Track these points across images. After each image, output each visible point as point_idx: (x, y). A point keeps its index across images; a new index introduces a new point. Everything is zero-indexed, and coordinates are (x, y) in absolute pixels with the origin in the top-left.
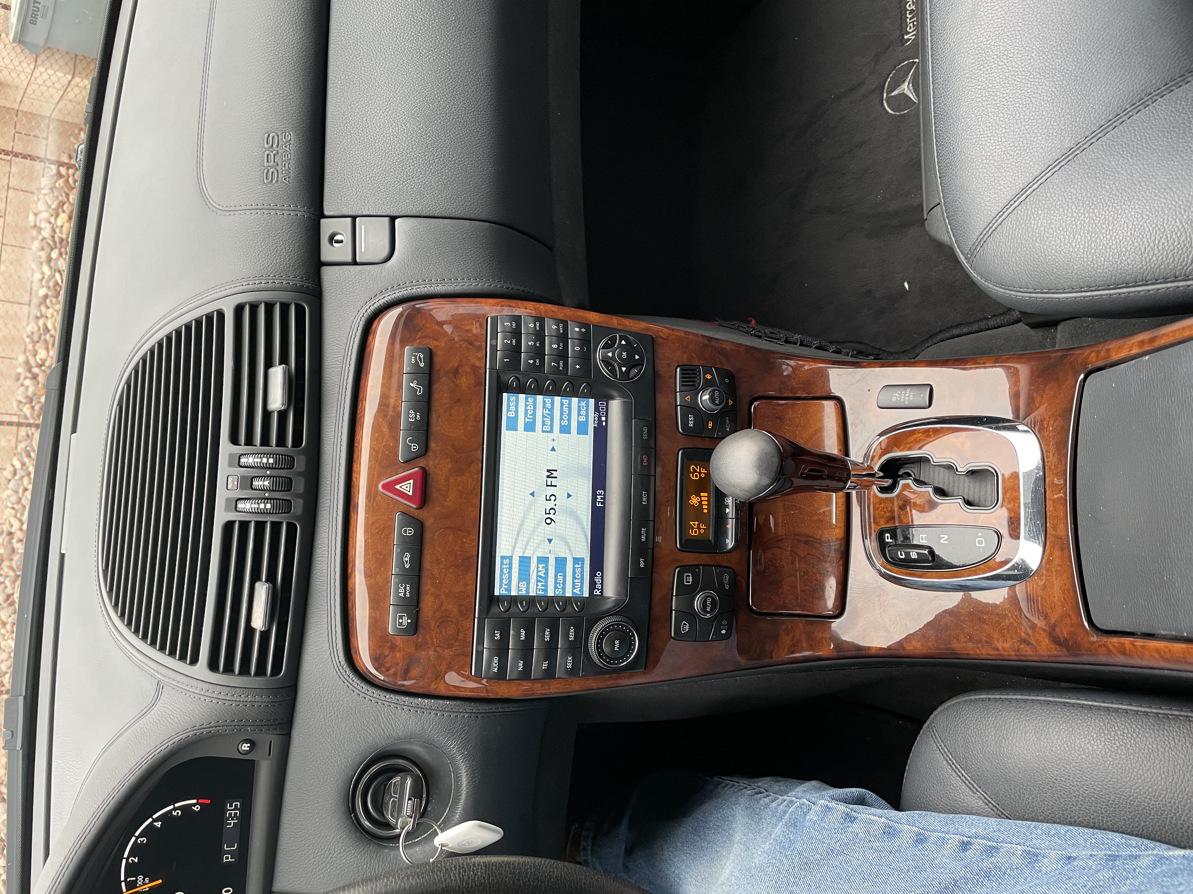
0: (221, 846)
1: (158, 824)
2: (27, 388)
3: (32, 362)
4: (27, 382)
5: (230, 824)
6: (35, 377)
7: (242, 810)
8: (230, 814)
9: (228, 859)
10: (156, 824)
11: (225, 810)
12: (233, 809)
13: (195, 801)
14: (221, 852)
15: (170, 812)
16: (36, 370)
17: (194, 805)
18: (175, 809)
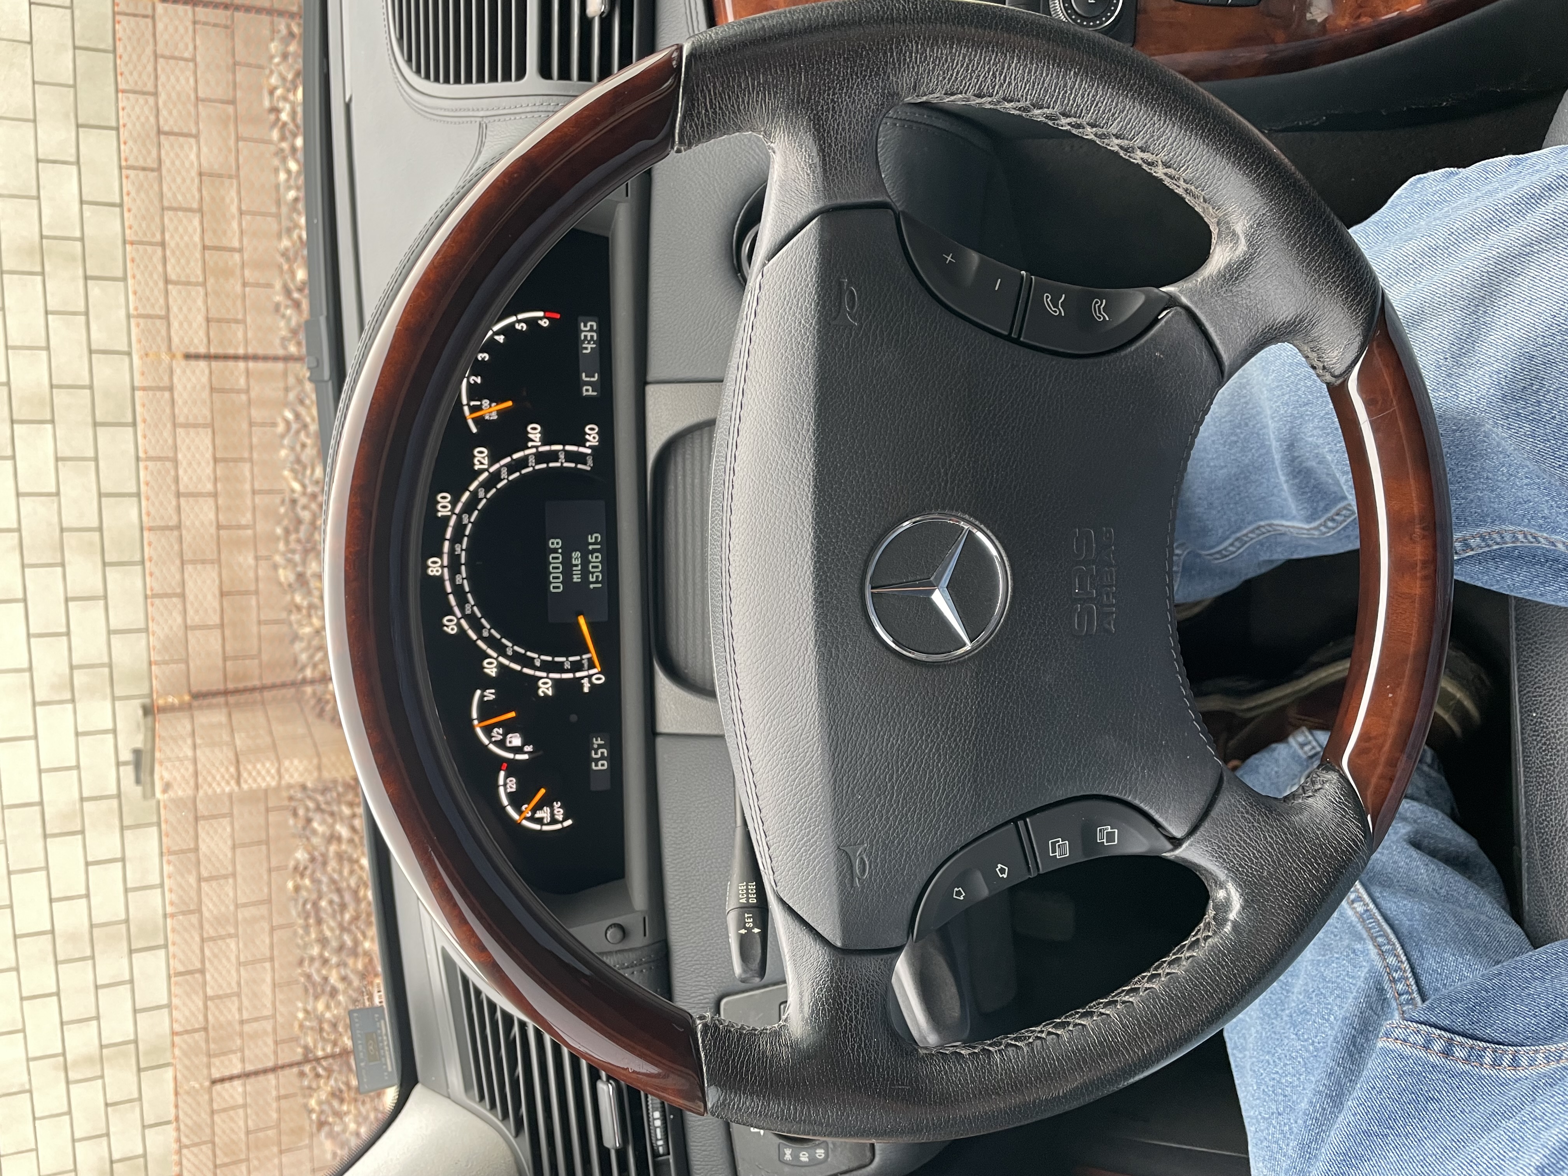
0: (580, 377)
1: (501, 339)
2: (289, 320)
3: (292, 286)
4: (289, 312)
5: (586, 348)
6: (297, 305)
7: (599, 331)
8: (586, 336)
9: (588, 391)
10: (497, 337)
11: (578, 331)
12: (588, 330)
13: (541, 314)
14: (579, 384)
15: (512, 325)
16: (296, 295)
17: (541, 318)
18: (519, 321)
